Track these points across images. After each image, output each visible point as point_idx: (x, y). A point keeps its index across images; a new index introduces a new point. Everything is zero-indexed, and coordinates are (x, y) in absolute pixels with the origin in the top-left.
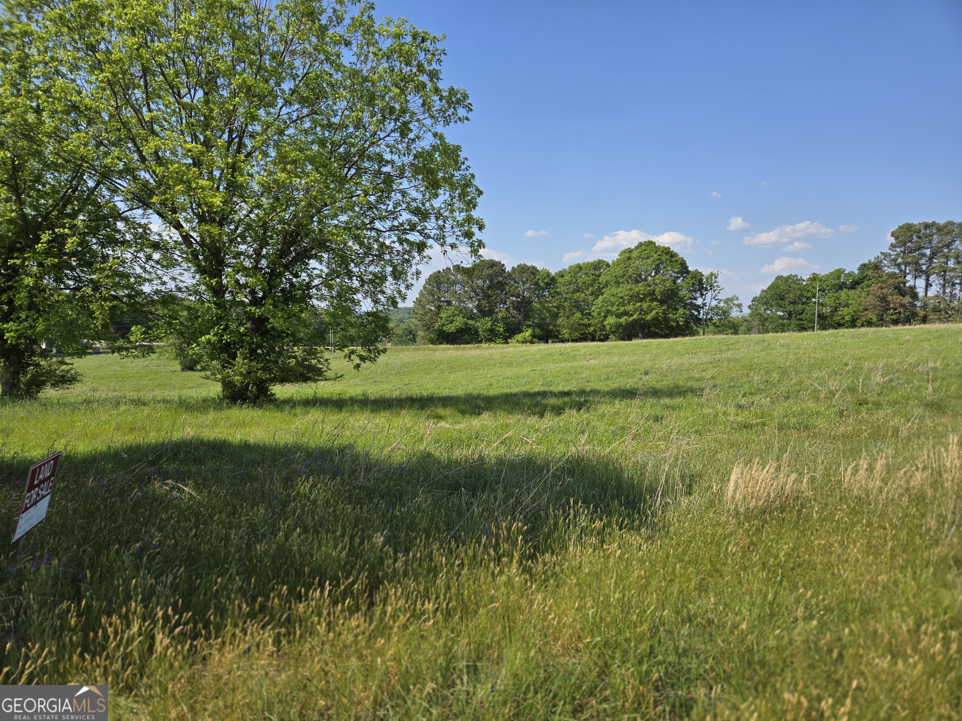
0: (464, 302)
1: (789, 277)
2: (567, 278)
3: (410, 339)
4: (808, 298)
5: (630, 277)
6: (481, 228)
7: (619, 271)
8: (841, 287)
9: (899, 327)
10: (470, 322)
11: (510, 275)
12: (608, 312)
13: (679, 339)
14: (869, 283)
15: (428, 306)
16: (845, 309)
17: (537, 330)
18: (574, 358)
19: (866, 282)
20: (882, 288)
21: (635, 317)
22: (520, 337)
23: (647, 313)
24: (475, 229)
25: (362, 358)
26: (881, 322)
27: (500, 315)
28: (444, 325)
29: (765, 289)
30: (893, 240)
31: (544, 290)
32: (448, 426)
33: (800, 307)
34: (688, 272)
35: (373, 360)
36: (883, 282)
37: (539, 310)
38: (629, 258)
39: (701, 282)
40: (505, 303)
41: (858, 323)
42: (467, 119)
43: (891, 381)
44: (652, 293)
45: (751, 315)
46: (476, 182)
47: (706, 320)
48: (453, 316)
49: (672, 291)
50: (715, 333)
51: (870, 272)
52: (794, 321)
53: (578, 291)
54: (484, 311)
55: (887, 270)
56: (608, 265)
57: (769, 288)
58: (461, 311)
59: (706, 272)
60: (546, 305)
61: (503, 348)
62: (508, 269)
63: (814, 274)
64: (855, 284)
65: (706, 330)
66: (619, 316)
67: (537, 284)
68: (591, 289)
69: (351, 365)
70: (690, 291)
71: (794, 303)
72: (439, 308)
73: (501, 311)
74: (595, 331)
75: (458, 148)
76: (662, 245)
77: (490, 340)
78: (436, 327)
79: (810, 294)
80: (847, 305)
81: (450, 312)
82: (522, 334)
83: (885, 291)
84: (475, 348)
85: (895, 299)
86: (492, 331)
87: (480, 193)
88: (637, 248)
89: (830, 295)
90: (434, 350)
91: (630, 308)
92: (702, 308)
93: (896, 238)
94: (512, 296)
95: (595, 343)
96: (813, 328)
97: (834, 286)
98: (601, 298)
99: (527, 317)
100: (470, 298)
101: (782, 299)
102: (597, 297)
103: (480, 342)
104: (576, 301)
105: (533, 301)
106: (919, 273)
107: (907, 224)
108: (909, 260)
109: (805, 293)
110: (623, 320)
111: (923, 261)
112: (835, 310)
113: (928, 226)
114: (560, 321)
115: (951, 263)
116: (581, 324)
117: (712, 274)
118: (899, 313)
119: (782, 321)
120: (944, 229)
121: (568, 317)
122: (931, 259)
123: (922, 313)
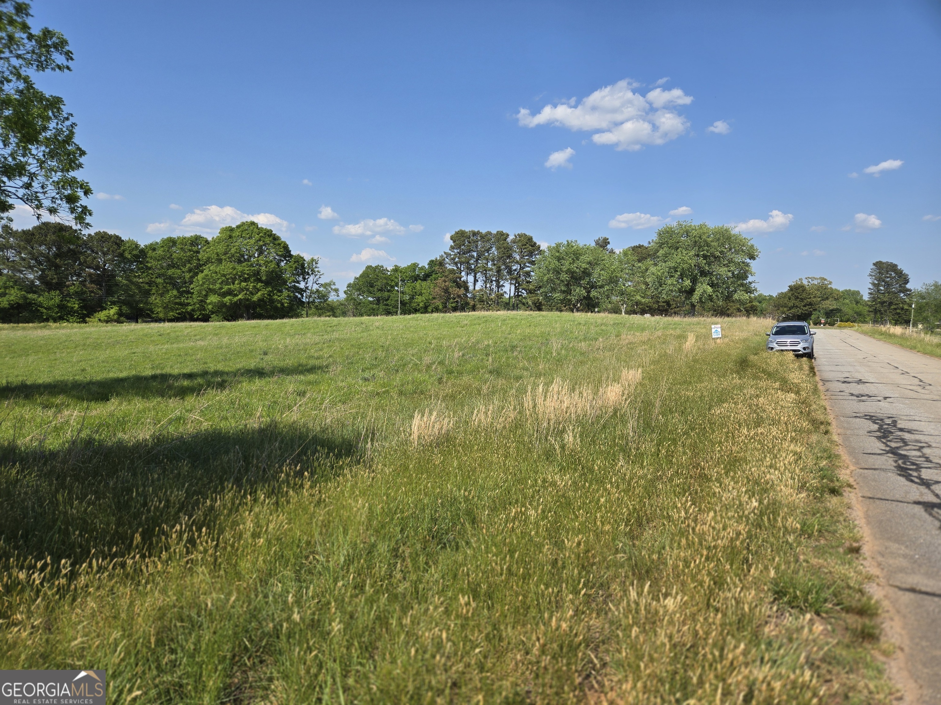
0: (21, 271)
1: (377, 267)
2: (160, 252)
4: (392, 287)
5: (233, 256)
6: (87, 192)
7: (221, 249)
8: (416, 278)
9: (458, 314)
10: (30, 296)
11: (85, 243)
12: (210, 291)
13: (285, 320)
14: (436, 276)
16: (420, 297)
17: (125, 309)
18: (177, 339)
19: (434, 276)
20: (445, 281)
21: (240, 297)
22: (103, 315)
23: (252, 294)
24: (79, 193)
26: (445, 309)
27: (72, 289)
29: (358, 276)
30: (451, 243)
31: (131, 263)
33: (386, 294)
34: (291, 256)
36: (446, 276)
37: (127, 285)
38: (230, 237)
39: (303, 267)
40: (79, 276)
41: (430, 308)
42: (68, 68)
44: (257, 274)
45: (347, 300)
46: (75, 139)
47: (309, 303)
49: (276, 273)
50: (318, 316)
51: (436, 268)
52: (382, 307)
53: (173, 267)
54: (51, 283)
55: (449, 267)
56: (207, 242)
57: (361, 276)
58: (16, 283)
59: (307, 257)
60: (135, 280)
61: (81, 328)
62: (83, 236)
63: (396, 266)
64: (426, 277)
65: (310, 312)
66: (224, 295)
67: (121, 255)
68: (188, 265)
70: (293, 274)
71: (381, 290)
73: (74, 285)
74: (193, 310)
75: (60, 100)
76: (264, 227)
77: (61, 319)
79: (393, 284)
80: (421, 294)
82: (105, 312)
83: (447, 284)
85: (454, 291)
86: (61, 307)
88: (238, 227)
89: (409, 284)
91: (235, 287)
92: (305, 291)
93: (454, 242)
94: (90, 267)
96: (397, 313)
97: (411, 277)
98: (200, 276)
99: (110, 292)
100: (30, 267)
101: (372, 287)
102: (196, 274)
103: (46, 320)
104: (171, 278)
105: (117, 275)
106: (470, 270)
107: (461, 231)
108: (463, 260)
109: (389, 282)
110: (227, 299)
111: (472, 262)
112: (412, 298)
113: (475, 234)
114: (152, 299)
115: (490, 264)
116: (176, 303)
117: (313, 260)
118: (457, 302)
119: (371, 306)
120: (485, 237)
121: (162, 295)
122: (477, 260)
123: (472, 303)
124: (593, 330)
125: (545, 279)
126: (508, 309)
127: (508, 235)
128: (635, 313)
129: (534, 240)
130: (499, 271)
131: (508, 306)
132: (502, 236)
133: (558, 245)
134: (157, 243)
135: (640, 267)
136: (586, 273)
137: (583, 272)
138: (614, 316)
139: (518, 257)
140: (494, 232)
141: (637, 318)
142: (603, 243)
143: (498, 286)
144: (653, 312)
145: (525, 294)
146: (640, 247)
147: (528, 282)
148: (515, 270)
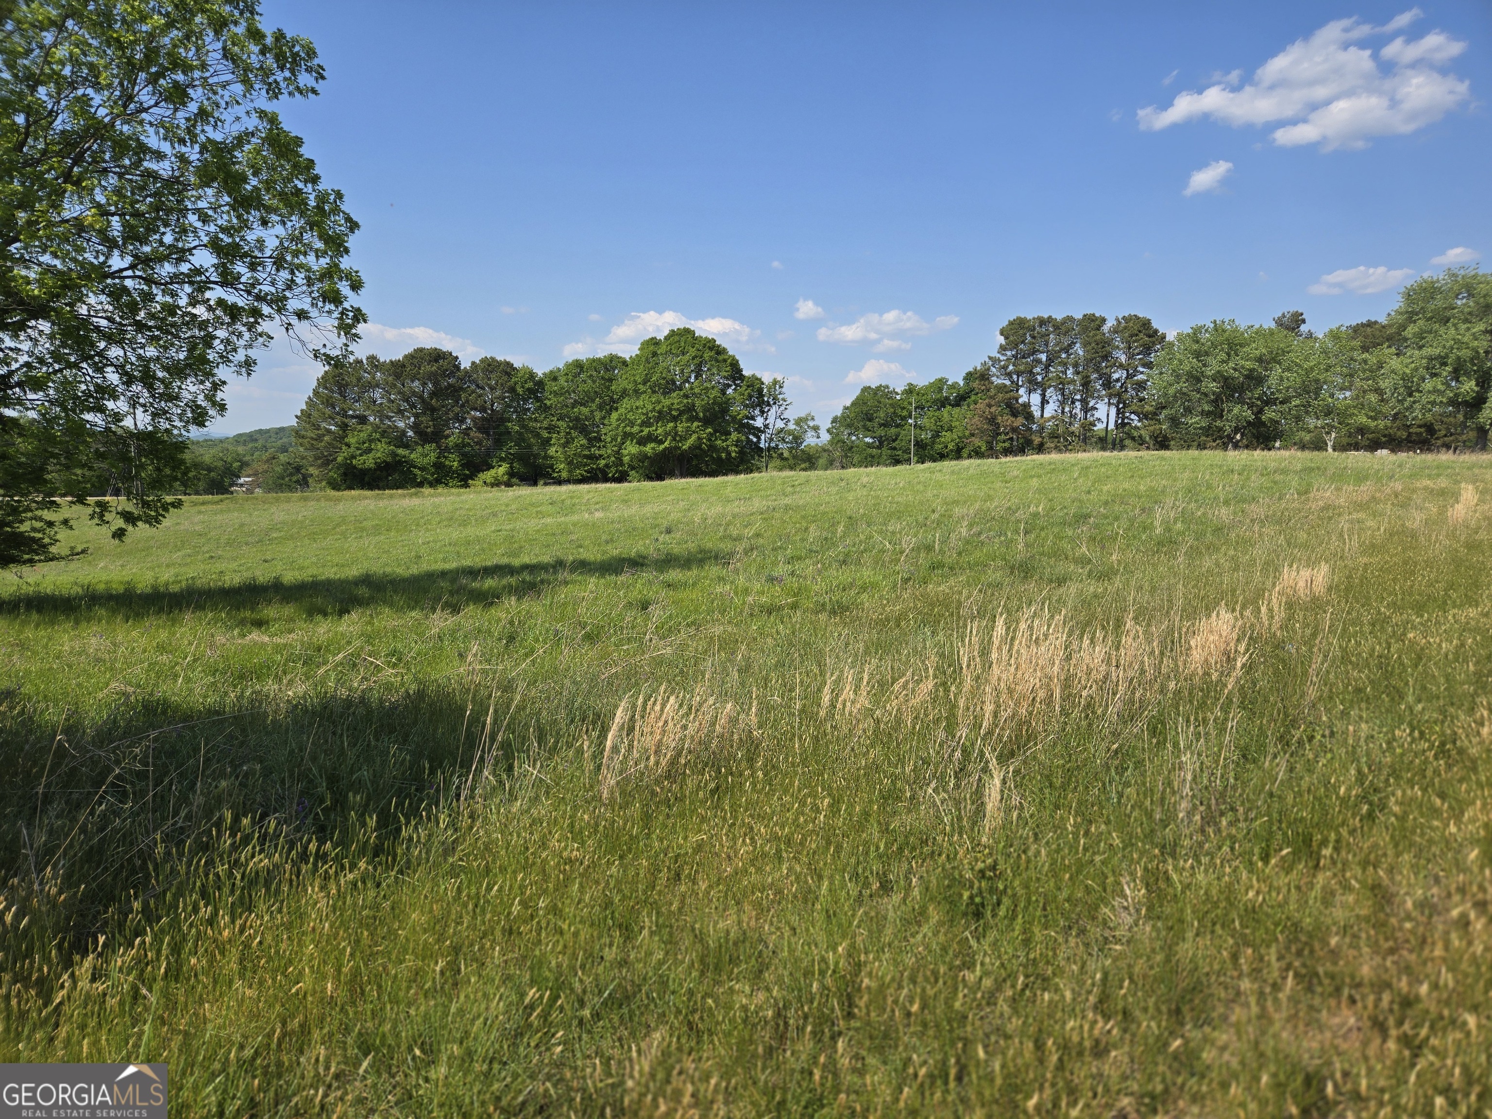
0: (389, 418)
1: (879, 388)
2: (562, 382)
3: (297, 482)
4: (904, 418)
5: (657, 384)
7: (640, 374)
8: (943, 403)
9: (1009, 459)
10: (401, 451)
11: (468, 374)
12: (626, 436)
13: (730, 478)
14: (976, 398)
15: (324, 425)
16: (948, 434)
17: (517, 467)
18: (570, 510)
19: (973, 398)
20: (990, 406)
21: (666, 444)
22: (488, 475)
23: (684, 439)
24: (344, 288)
25: (129, 518)
26: (991, 452)
27: (452, 441)
28: (353, 457)
29: (848, 404)
30: (1002, 340)
31: (525, 401)
32: (266, 639)
33: (893, 431)
34: (742, 377)
35: (154, 521)
36: (991, 397)
37: (518, 432)
38: (655, 354)
39: (760, 391)
40: (462, 421)
41: (965, 452)
42: (315, 92)
43: (980, 534)
44: (690, 408)
45: (831, 442)
46: (346, 206)
47: (769, 449)
48: (371, 441)
49: (720, 405)
50: (781, 469)
51: (976, 384)
52: (885, 451)
53: (580, 404)
54: (426, 434)
55: (996, 381)
56: (624, 363)
57: (854, 404)
58: (384, 434)
59: (767, 379)
60: (531, 425)
61: (459, 495)
62: (465, 364)
63: (910, 384)
64: (961, 399)
65: (770, 464)
66: (642, 442)
67: (512, 390)
68: (598, 400)
69: (106, 531)
70: (746, 406)
71: (884, 425)
72: (344, 427)
73: (454, 434)
74: (607, 466)
75: (299, 142)
76: (704, 335)
77: (438, 482)
78: (339, 459)
79: (905, 413)
80: (950, 429)
81: (363, 435)
82: (492, 472)
83: (993, 409)
84: (411, 495)
85: (1005, 420)
86: (438, 466)
87: (353, 226)
88: (666, 338)
89: (930, 414)
90: (339, 500)
91: (660, 430)
92: (763, 432)
93: (1006, 338)
94: (476, 409)
95: (608, 485)
96: (908, 461)
97: (935, 402)
98: (615, 415)
99: (499, 443)
100: (400, 412)
101: (870, 420)
102: (609, 412)
103: (421, 485)
104: (577, 419)
105: (509, 420)
106: (1033, 385)
107: (1019, 318)
108: (1022, 368)
109: (899, 411)
110: (649, 448)
111: (1038, 370)
112: (936, 435)
113: (1042, 322)
114: (552, 451)
115: (1070, 372)
116: (586, 457)
117: (775, 382)
118: (1011, 439)
119: (870, 451)
120: (1062, 327)
121: (565, 445)
122: (1047, 367)
123: (1037, 440)
124: (1255, 481)
125: (1171, 391)
126: (1104, 449)
127: (1104, 320)
128: (1357, 447)
129: (1155, 325)
130: (1086, 384)
131: (1104, 443)
132: (1093, 323)
133: (1197, 330)
134: (559, 370)
135: (1365, 361)
136: (1254, 379)
137: (1247, 377)
138: (1307, 454)
139: (1123, 358)
140: (1078, 316)
141: (1357, 458)
142: (1293, 323)
143: (1086, 409)
144: (1394, 444)
145: (1136, 423)
146: (1370, 324)
147: (1142, 400)
148: (1118, 380)
